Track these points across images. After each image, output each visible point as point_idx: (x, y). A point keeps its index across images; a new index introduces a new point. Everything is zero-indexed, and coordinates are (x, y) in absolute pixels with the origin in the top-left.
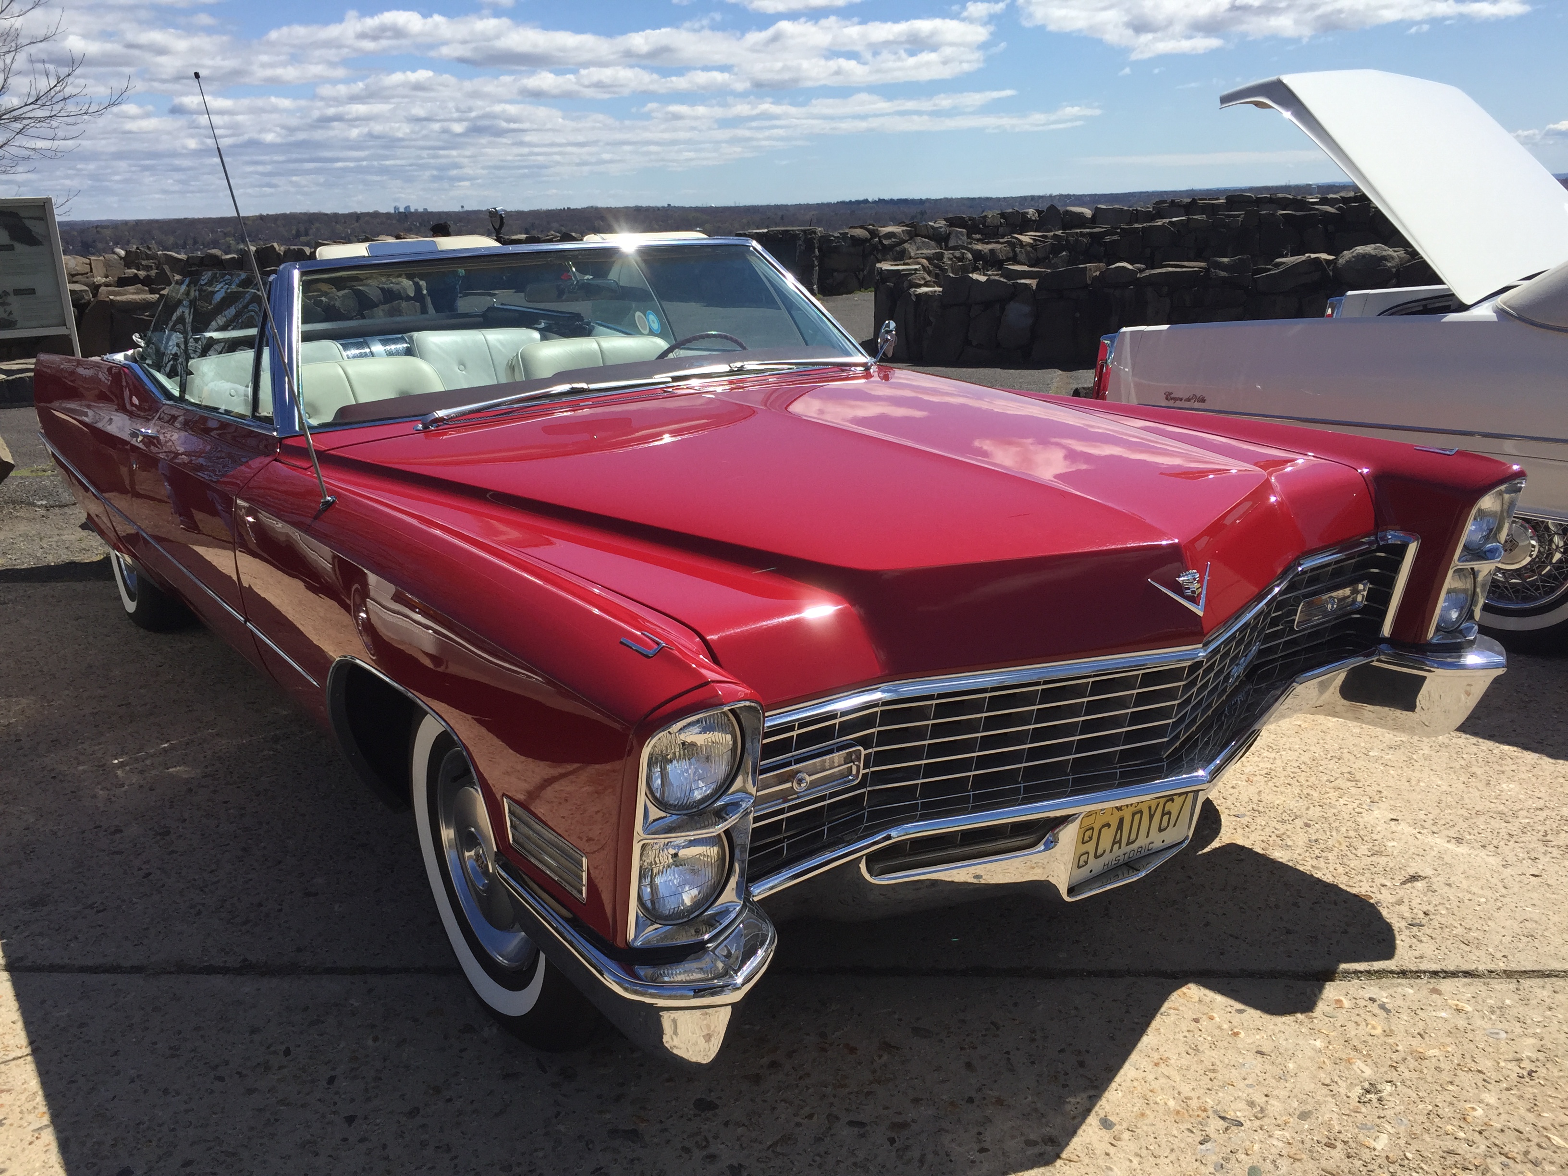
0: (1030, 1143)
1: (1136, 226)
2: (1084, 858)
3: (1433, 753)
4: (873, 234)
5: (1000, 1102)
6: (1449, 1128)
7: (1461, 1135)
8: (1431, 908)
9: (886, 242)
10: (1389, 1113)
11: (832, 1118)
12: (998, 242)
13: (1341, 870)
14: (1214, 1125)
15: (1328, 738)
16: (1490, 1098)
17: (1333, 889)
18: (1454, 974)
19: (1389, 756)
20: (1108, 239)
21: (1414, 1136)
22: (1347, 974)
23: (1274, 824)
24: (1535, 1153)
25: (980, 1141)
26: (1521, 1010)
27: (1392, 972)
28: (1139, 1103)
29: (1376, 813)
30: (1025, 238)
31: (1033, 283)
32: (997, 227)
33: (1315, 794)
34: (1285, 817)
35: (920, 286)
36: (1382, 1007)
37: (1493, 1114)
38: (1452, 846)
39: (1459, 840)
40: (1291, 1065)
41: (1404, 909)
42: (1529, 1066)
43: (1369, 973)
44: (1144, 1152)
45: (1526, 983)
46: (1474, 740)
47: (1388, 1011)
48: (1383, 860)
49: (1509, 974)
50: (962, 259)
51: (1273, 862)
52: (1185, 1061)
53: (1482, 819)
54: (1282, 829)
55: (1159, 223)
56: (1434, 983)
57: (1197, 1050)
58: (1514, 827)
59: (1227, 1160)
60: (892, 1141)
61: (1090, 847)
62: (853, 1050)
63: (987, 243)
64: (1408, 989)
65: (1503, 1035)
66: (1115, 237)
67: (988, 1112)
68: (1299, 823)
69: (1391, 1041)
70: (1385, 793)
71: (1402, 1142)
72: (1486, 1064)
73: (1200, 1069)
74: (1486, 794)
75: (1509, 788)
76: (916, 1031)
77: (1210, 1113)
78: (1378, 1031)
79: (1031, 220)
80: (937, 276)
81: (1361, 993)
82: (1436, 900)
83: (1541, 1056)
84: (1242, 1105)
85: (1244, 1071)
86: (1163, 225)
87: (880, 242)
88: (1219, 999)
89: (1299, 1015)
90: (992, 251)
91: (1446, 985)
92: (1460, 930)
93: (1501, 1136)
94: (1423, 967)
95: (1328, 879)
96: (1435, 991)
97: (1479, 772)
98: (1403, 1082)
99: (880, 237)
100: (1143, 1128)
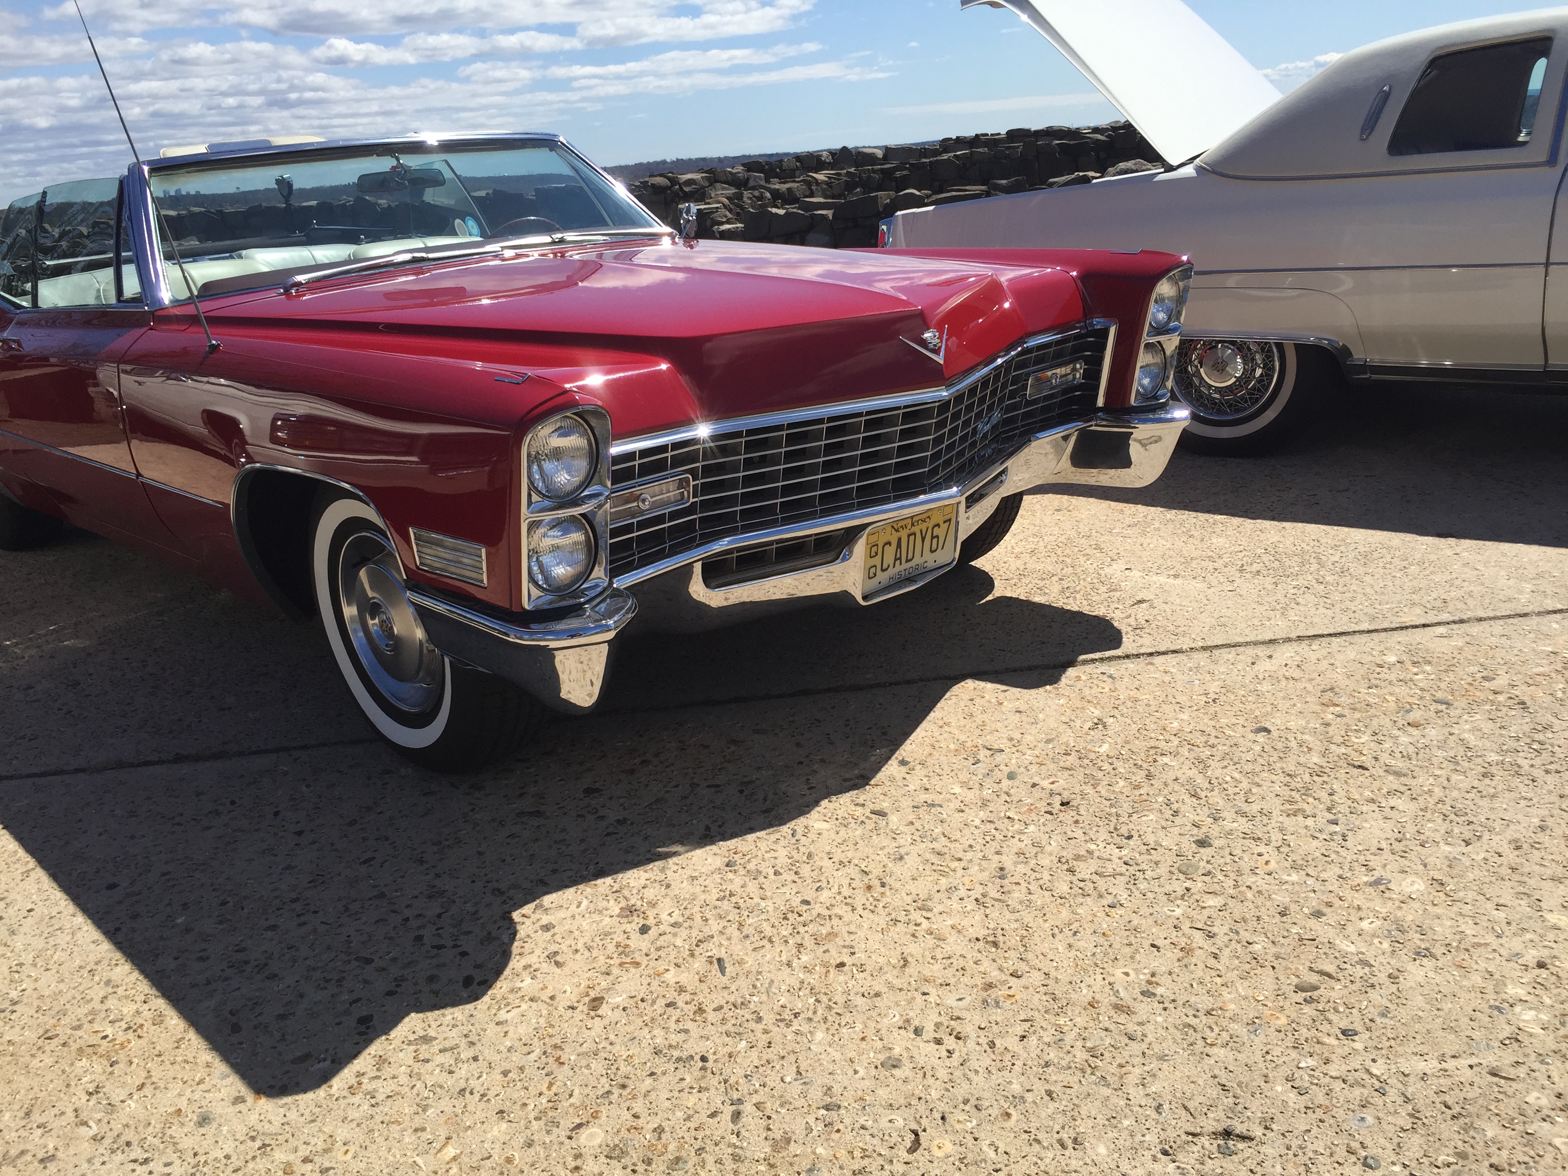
0: (845, 780)
1: (924, 160)
2: (873, 570)
3: (1162, 527)
4: (674, 181)
5: (823, 761)
6: (1153, 735)
7: (1162, 737)
8: (1151, 618)
9: (687, 189)
10: (1110, 733)
11: (694, 786)
12: (795, 182)
13: (1085, 603)
14: (983, 754)
15: (1081, 526)
16: (1185, 717)
17: (1080, 614)
18: (1164, 653)
19: (1129, 531)
20: (898, 174)
21: (1127, 742)
22: (1085, 662)
23: (1036, 581)
24: (1212, 741)
25: (808, 783)
26: (1212, 667)
27: (1119, 657)
28: (928, 749)
29: (1115, 566)
30: (821, 176)
31: (829, 213)
32: (794, 170)
33: (1069, 561)
34: (1044, 576)
35: (722, 223)
36: (1111, 677)
37: (1185, 725)
38: (1171, 581)
39: (1176, 576)
40: (1041, 716)
41: (1132, 621)
42: (1213, 696)
43: (1102, 660)
44: (931, 774)
45: (1216, 652)
46: (1194, 514)
47: (1113, 678)
48: (1117, 594)
49: (1205, 649)
50: (761, 198)
51: (1034, 603)
52: (962, 722)
53: (1195, 562)
54: (1041, 584)
55: (945, 157)
56: (1149, 659)
57: (972, 715)
58: (1219, 564)
59: (992, 771)
60: (741, 792)
61: (877, 561)
62: (707, 747)
63: (784, 183)
64: (1130, 665)
65: (1197, 682)
66: (905, 173)
67: (815, 767)
68: (1055, 579)
69: (1115, 694)
70: (1122, 554)
71: (1119, 747)
72: (1181, 699)
73: (974, 725)
74: (1200, 546)
75: (1218, 541)
76: (756, 731)
77: (981, 747)
78: (1107, 689)
79: (825, 162)
80: (738, 214)
81: (1095, 671)
82: (1156, 611)
83: (1223, 690)
84: (1005, 741)
85: (1006, 723)
86: (949, 159)
87: (681, 189)
88: (989, 686)
89: (1048, 687)
90: (789, 189)
91: (1158, 660)
92: (1172, 628)
93: (1190, 735)
94: (1142, 651)
95: (1075, 608)
96: (1151, 664)
97: (1196, 534)
98: (1122, 715)
99: (680, 185)
100: (930, 761)
